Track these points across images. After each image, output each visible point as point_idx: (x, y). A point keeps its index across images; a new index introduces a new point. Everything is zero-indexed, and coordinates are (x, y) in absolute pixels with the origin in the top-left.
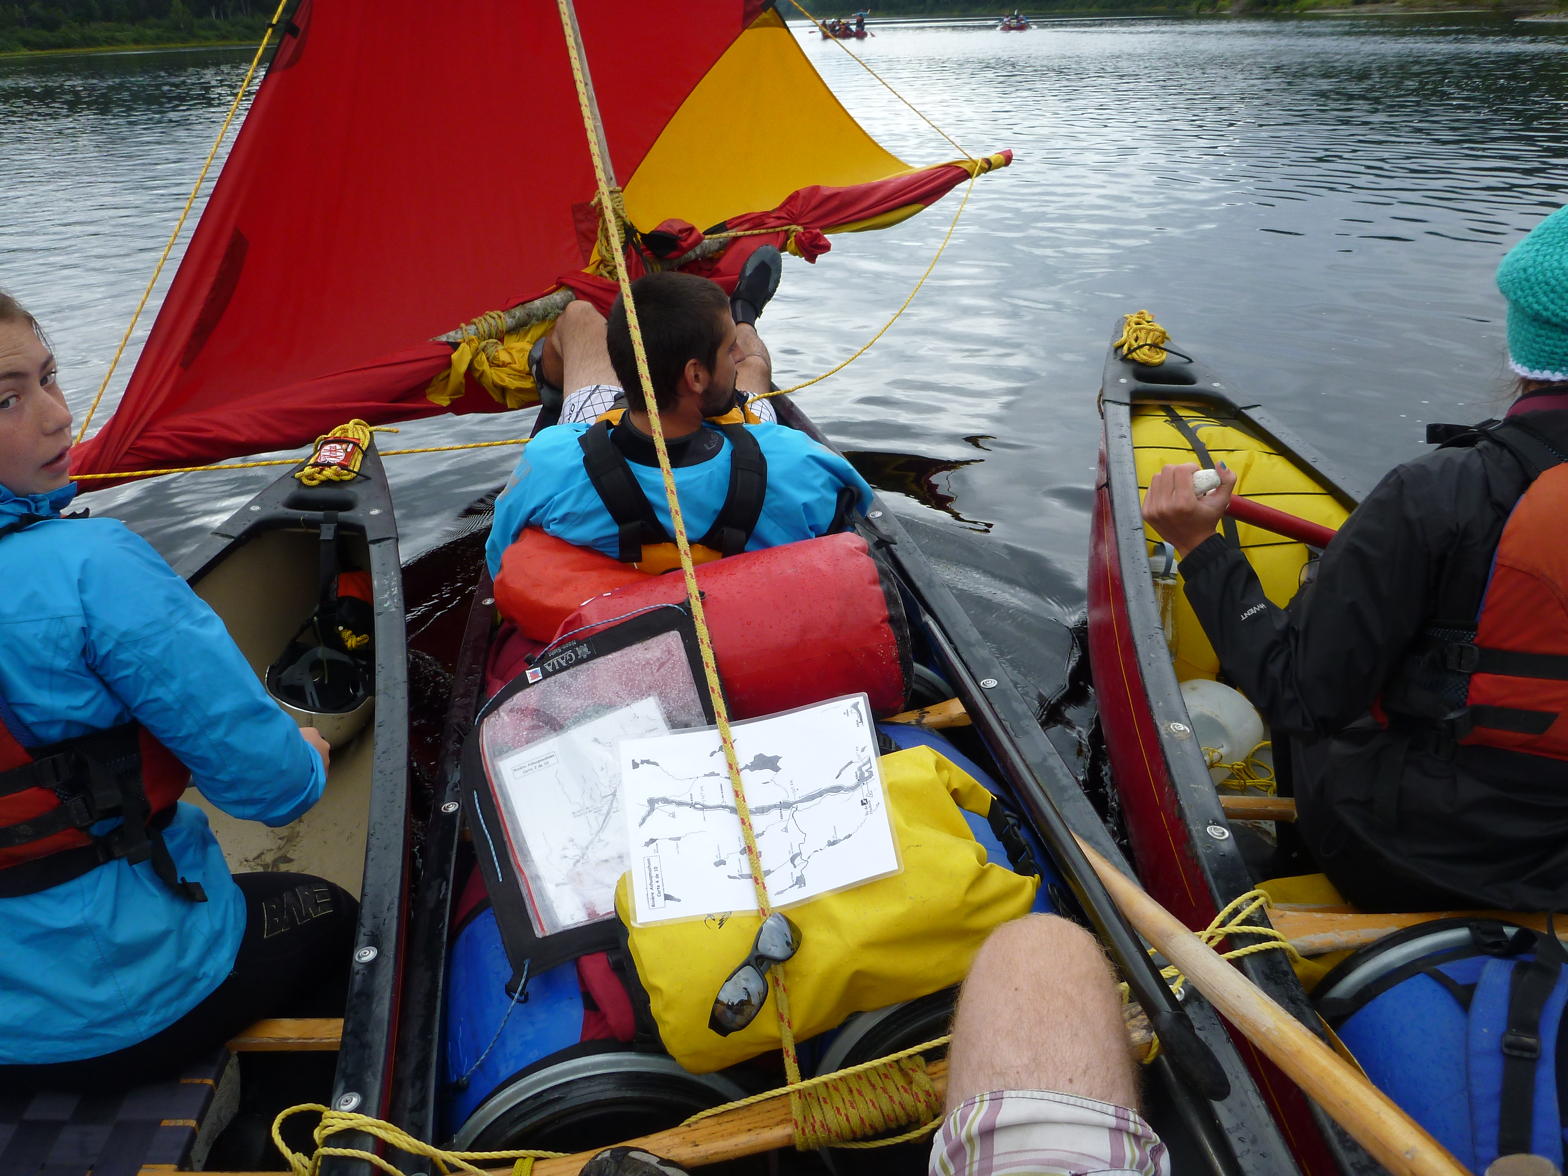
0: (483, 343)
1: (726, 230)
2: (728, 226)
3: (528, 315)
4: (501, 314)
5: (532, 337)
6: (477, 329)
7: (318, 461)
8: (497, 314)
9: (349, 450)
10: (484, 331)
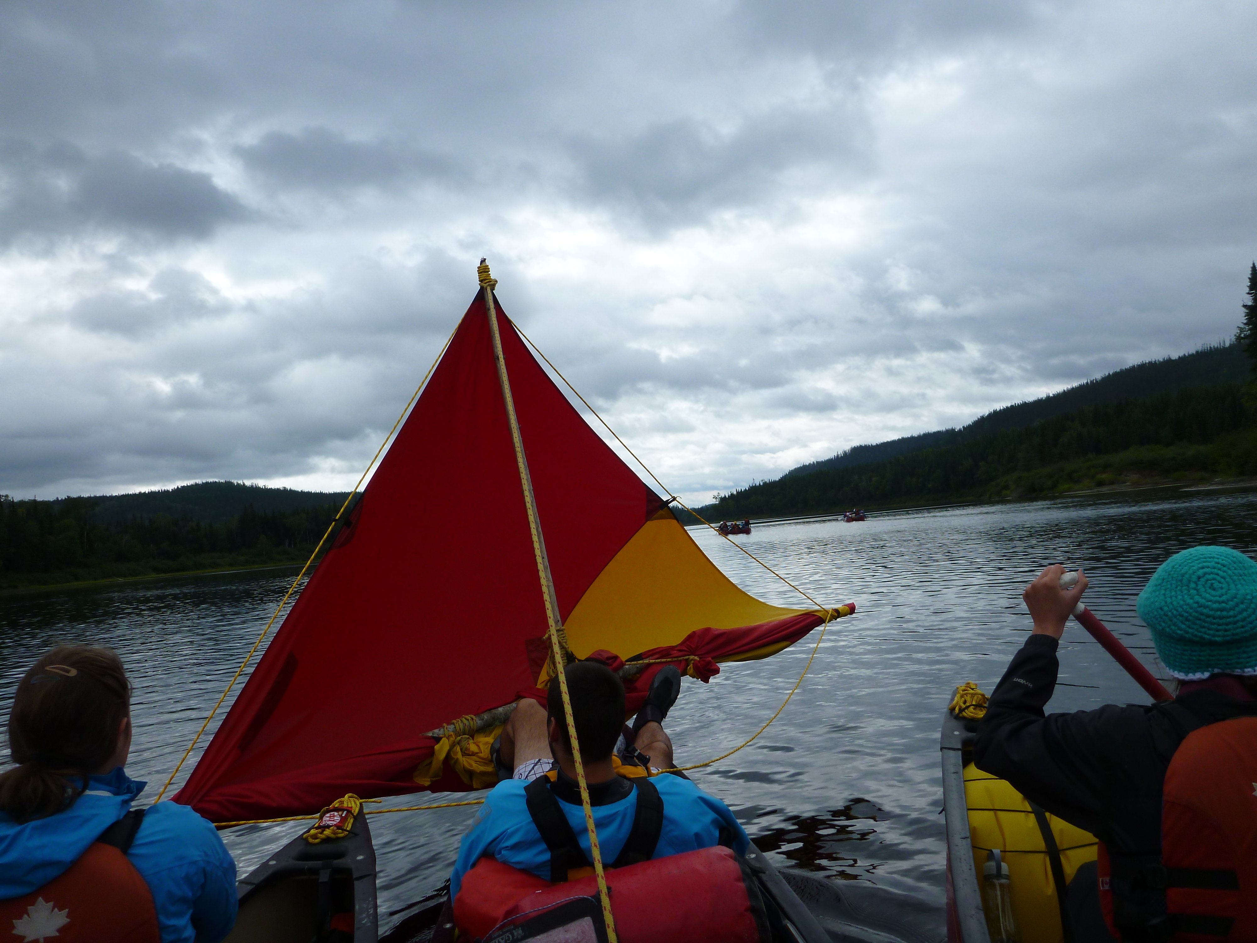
0: (459, 738)
1: (642, 659)
2: (644, 656)
3: (493, 719)
4: (474, 717)
5: (494, 735)
6: (455, 727)
7: (321, 824)
8: (471, 717)
9: (343, 815)
10: (460, 729)
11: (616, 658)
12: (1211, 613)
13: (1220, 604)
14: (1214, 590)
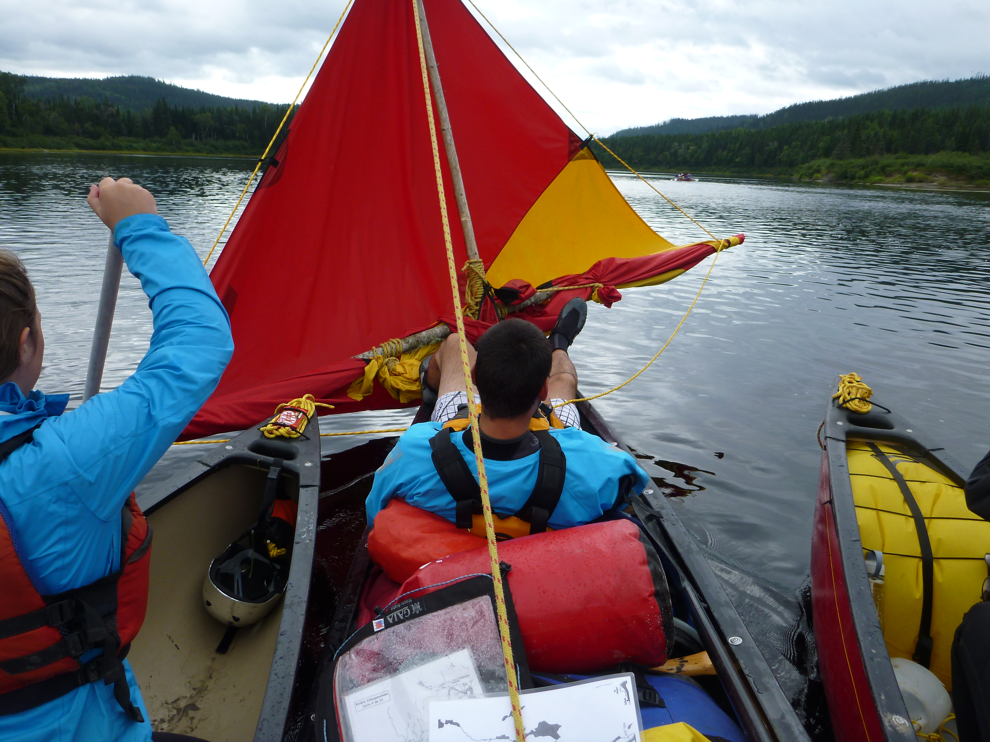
0: (387, 360)
2: (553, 284)
3: (418, 341)
4: (400, 341)
5: (419, 356)
6: (383, 350)
7: (278, 421)
8: (397, 341)
9: (299, 417)
10: (388, 352)
11: (528, 286)
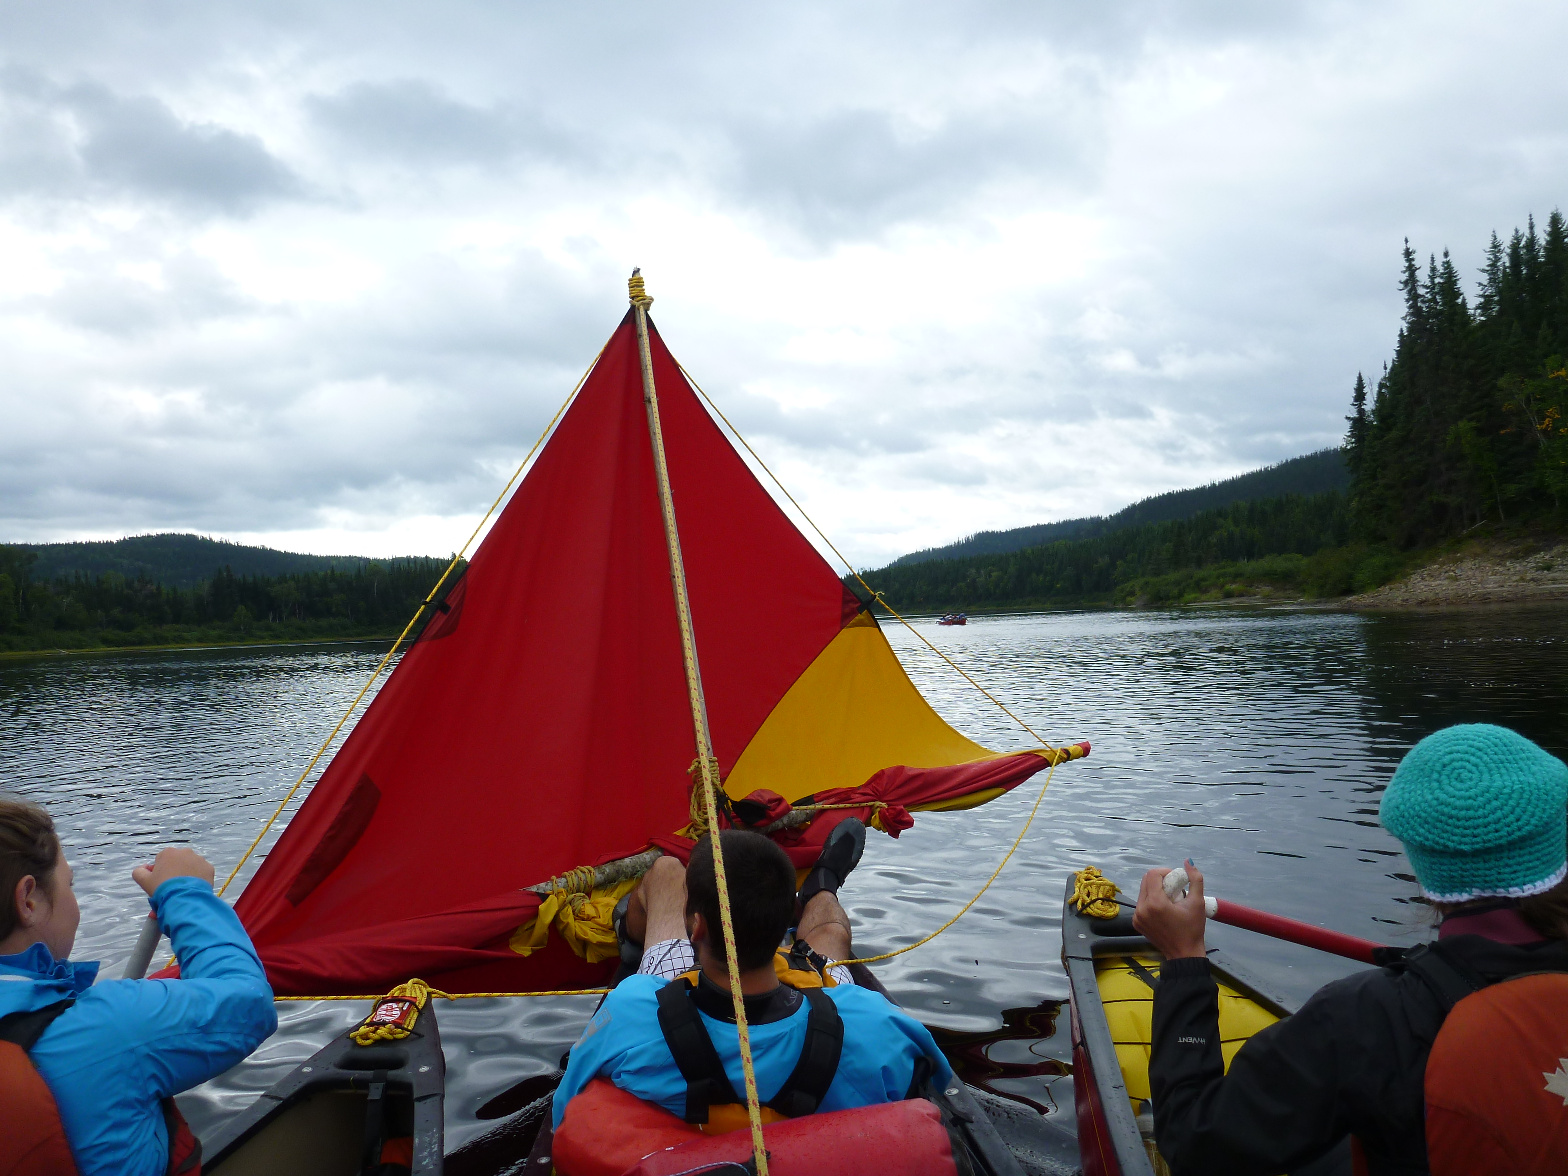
0: (572, 896)
1: (814, 803)
2: (815, 799)
3: (617, 872)
4: (592, 869)
5: (618, 894)
6: (567, 882)
7: (374, 1020)
8: (588, 869)
9: (404, 1009)
10: (574, 885)
11: (780, 800)
12: (1453, 812)
13: (1465, 800)
14: (1462, 781)
